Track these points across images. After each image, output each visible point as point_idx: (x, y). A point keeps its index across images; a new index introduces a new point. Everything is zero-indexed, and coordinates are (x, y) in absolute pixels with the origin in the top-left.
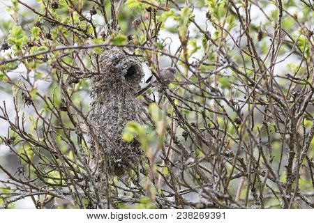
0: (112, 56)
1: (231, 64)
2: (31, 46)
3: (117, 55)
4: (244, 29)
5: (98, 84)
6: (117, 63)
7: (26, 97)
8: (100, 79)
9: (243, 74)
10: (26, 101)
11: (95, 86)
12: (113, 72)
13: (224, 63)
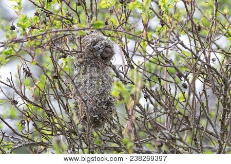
0: (91, 39)
1: (180, 42)
2: (33, 28)
3: (95, 39)
4: (189, 16)
5: (81, 60)
6: (95, 44)
7: (26, 71)
8: (82, 56)
9: (189, 49)
10: (26, 74)
11: (79, 62)
12: (92, 51)
13: (175, 40)
